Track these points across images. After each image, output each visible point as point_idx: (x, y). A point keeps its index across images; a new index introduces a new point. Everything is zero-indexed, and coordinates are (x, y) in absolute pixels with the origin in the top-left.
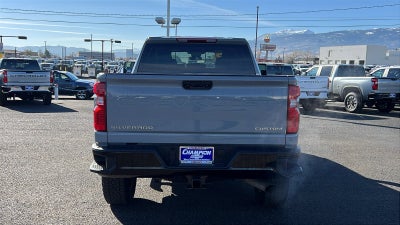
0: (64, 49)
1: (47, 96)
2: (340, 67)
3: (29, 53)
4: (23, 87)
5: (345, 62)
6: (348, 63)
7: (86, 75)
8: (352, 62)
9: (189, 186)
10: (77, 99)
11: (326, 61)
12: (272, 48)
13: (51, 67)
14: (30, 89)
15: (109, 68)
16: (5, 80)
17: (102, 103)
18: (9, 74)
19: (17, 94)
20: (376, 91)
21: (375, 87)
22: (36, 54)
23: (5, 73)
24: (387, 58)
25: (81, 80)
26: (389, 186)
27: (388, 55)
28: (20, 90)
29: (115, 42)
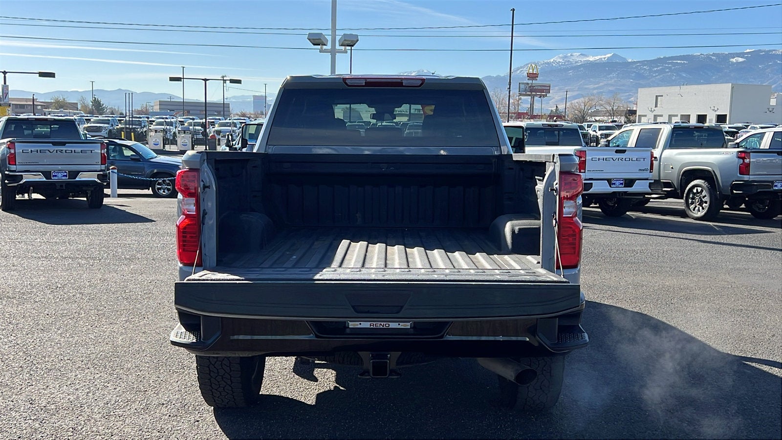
0: (129, 95)
1: (96, 191)
2: (676, 130)
3: (61, 105)
4: (47, 174)
5: (687, 118)
6: (693, 122)
7: (174, 148)
8: (702, 118)
9: (366, 372)
10: (156, 195)
11: (651, 116)
12: (543, 91)
13: (104, 133)
14: (60, 177)
15: (219, 132)
16: (12, 159)
17: (192, 209)
18: (19, 148)
19: (36, 187)
20: (746, 178)
21: (744, 169)
22: (74, 106)
23: (11, 145)
24: (771, 110)
25: (162, 159)
26: (766, 368)
27: (773, 102)
28: (41, 178)
29: (230, 82)
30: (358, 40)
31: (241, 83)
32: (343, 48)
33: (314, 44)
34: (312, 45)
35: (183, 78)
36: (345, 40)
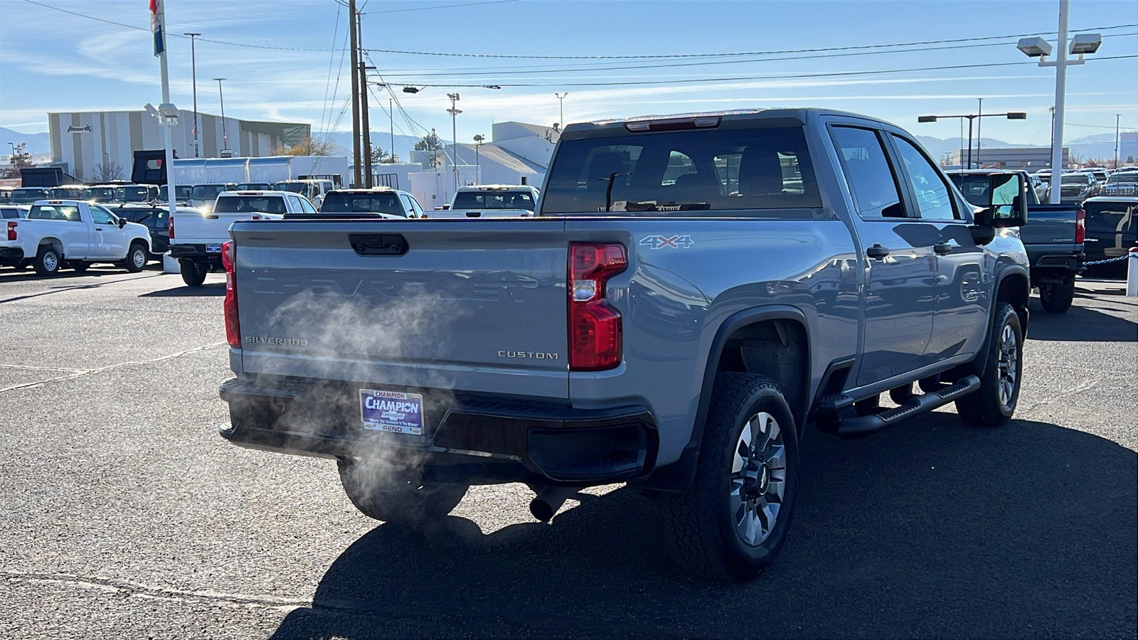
29: (1008, 118)
30: (1100, 42)
31: (1025, 118)
32: (1076, 57)
33: (1031, 55)
34: (1028, 57)
35: (980, 116)
36: (1077, 45)
